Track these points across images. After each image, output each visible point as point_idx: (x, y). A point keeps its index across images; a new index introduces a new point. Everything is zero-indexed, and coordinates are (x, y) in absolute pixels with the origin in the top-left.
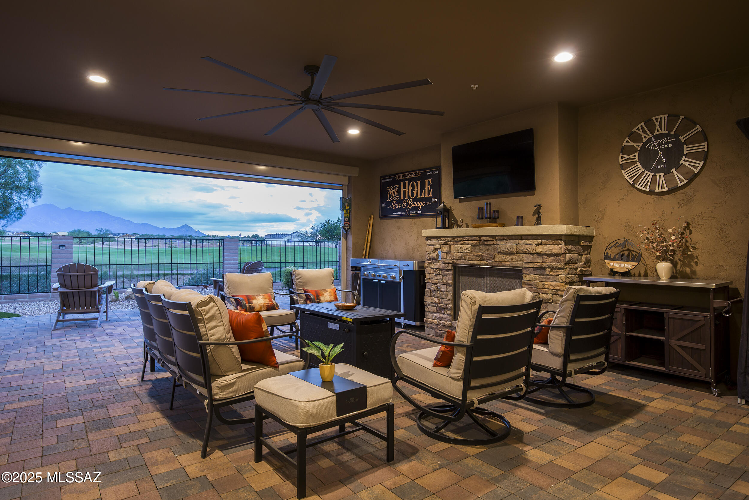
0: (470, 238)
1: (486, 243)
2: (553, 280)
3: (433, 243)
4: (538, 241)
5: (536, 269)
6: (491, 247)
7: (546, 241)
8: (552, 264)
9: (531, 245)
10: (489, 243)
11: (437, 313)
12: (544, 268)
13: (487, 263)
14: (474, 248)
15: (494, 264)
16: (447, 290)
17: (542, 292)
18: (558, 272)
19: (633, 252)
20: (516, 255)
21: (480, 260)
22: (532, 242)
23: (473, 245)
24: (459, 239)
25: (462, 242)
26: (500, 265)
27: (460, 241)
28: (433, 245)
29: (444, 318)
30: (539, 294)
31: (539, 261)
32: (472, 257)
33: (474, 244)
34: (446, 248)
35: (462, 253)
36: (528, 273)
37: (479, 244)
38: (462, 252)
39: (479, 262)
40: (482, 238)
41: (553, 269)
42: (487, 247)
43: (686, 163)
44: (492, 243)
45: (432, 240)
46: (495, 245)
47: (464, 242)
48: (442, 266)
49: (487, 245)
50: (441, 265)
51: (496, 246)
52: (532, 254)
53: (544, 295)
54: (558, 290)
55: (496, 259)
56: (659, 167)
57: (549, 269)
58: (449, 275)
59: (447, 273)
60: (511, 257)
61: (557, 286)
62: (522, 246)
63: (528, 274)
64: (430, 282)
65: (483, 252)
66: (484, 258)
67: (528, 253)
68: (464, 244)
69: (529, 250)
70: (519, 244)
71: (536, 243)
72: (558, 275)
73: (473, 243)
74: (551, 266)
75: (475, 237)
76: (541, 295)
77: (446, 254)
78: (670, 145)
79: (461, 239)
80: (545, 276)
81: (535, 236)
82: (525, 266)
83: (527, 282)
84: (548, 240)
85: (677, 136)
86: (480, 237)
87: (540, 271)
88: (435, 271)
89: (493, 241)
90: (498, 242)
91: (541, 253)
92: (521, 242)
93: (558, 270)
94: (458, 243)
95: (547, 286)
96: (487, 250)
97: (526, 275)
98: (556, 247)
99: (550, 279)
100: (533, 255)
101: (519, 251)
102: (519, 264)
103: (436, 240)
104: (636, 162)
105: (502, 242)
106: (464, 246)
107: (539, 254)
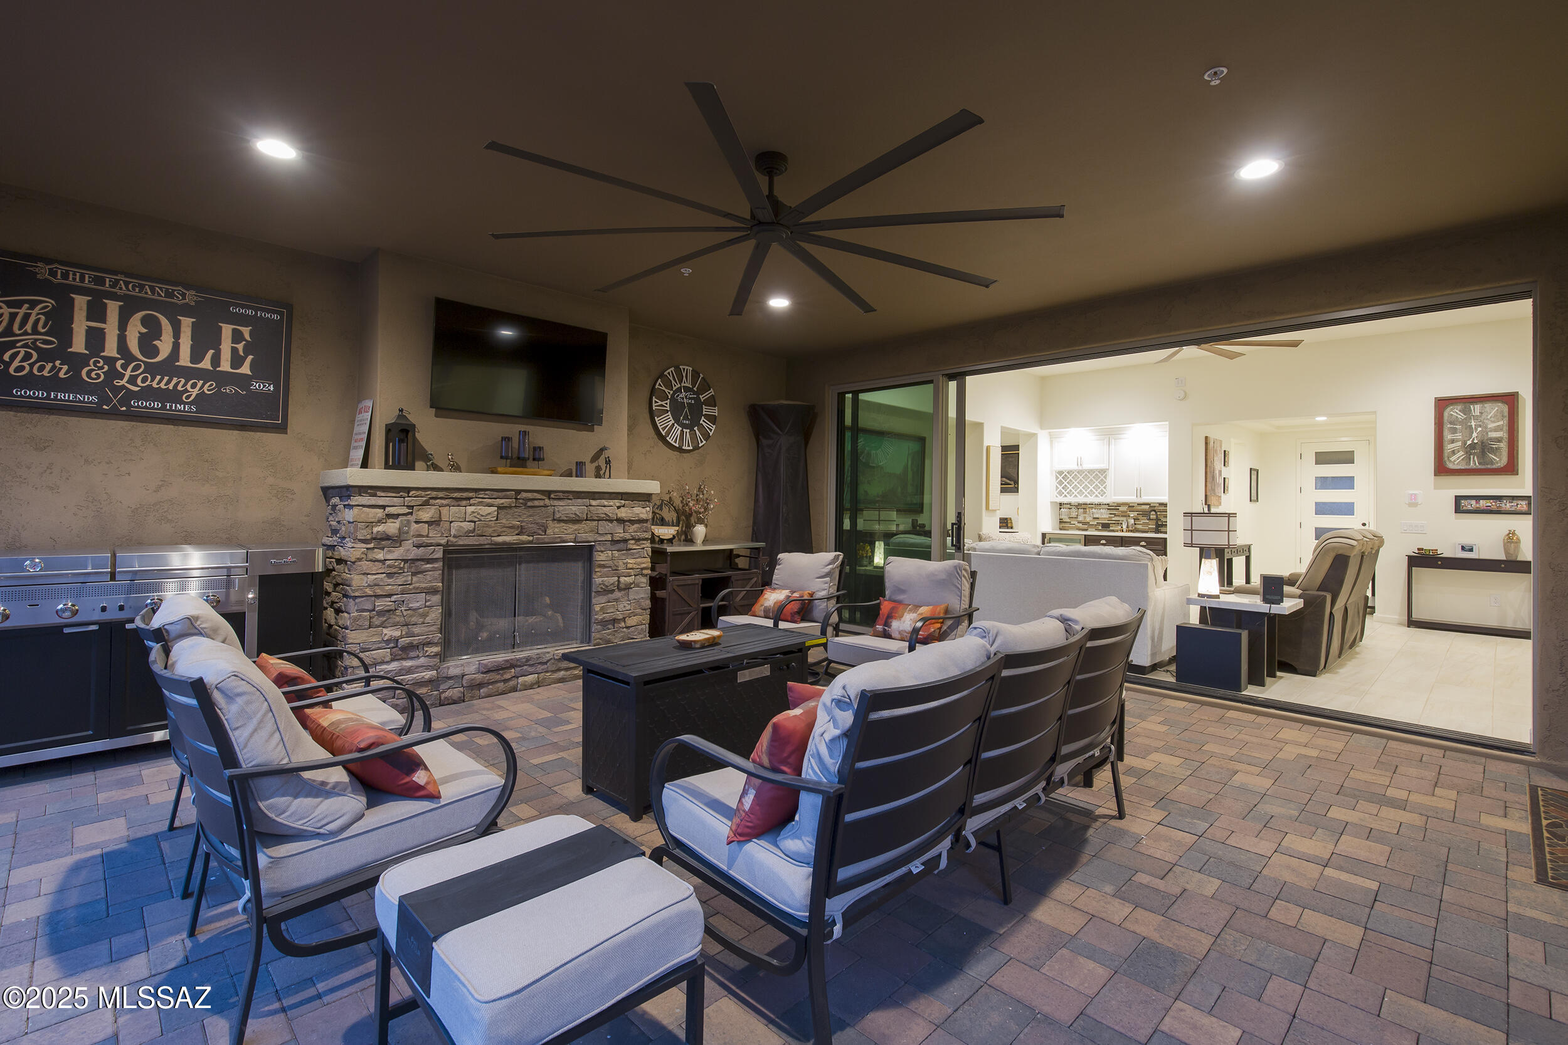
0: (496, 494)
1: (529, 504)
2: (637, 555)
3: (381, 501)
4: (620, 503)
5: (614, 542)
6: (537, 510)
7: (631, 502)
8: (638, 534)
9: (611, 508)
10: (536, 503)
11: (393, 660)
12: (626, 541)
13: (531, 538)
14: (502, 512)
15: (546, 540)
16: (427, 604)
17: (624, 574)
18: (644, 544)
19: (657, 515)
20: (585, 524)
21: (517, 534)
22: (611, 504)
23: (500, 508)
24: (465, 495)
25: (472, 501)
26: (559, 540)
27: (469, 499)
28: (384, 507)
29: (418, 667)
30: (619, 577)
31: (619, 532)
32: (501, 530)
33: (505, 505)
34: (426, 514)
35: (475, 522)
36: (603, 549)
37: (513, 505)
38: (476, 520)
39: (516, 537)
40: (524, 495)
41: (638, 540)
42: (531, 511)
43: (704, 424)
44: (541, 503)
45: (379, 493)
46: (548, 506)
47: (481, 500)
48: (415, 553)
49: (530, 507)
50: (407, 550)
51: (550, 509)
52: (611, 521)
53: (626, 579)
54: (642, 569)
55: (548, 532)
56: (685, 422)
57: (633, 542)
58: (434, 569)
59: (428, 566)
60: (576, 527)
61: (643, 563)
62: (597, 510)
63: (602, 552)
64: (370, 593)
65: (521, 519)
66: (524, 531)
67: (606, 520)
68: (480, 504)
69: (610, 515)
70: (590, 505)
71: (618, 504)
72: (643, 548)
73: (502, 504)
74: (637, 537)
75: (508, 493)
76: (622, 579)
77: (427, 525)
78: (693, 402)
79: (471, 495)
80: (625, 552)
81: (614, 495)
82: (600, 540)
83: (602, 563)
84: (632, 501)
85: (698, 393)
86: (518, 492)
87: (621, 545)
88: (389, 566)
89: (544, 499)
90: (556, 503)
91: (625, 519)
92: (594, 503)
93: (644, 542)
94: (460, 503)
95: (630, 566)
96: (530, 516)
97: (600, 553)
98: (644, 510)
99: (633, 554)
100: (611, 523)
101: (591, 517)
102: (590, 537)
103: (394, 495)
104: (667, 411)
105: (561, 503)
106: (480, 509)
107: (620, 521)
